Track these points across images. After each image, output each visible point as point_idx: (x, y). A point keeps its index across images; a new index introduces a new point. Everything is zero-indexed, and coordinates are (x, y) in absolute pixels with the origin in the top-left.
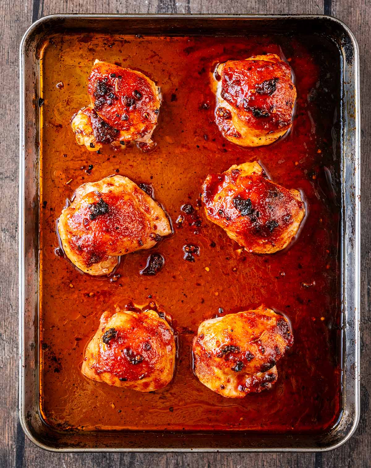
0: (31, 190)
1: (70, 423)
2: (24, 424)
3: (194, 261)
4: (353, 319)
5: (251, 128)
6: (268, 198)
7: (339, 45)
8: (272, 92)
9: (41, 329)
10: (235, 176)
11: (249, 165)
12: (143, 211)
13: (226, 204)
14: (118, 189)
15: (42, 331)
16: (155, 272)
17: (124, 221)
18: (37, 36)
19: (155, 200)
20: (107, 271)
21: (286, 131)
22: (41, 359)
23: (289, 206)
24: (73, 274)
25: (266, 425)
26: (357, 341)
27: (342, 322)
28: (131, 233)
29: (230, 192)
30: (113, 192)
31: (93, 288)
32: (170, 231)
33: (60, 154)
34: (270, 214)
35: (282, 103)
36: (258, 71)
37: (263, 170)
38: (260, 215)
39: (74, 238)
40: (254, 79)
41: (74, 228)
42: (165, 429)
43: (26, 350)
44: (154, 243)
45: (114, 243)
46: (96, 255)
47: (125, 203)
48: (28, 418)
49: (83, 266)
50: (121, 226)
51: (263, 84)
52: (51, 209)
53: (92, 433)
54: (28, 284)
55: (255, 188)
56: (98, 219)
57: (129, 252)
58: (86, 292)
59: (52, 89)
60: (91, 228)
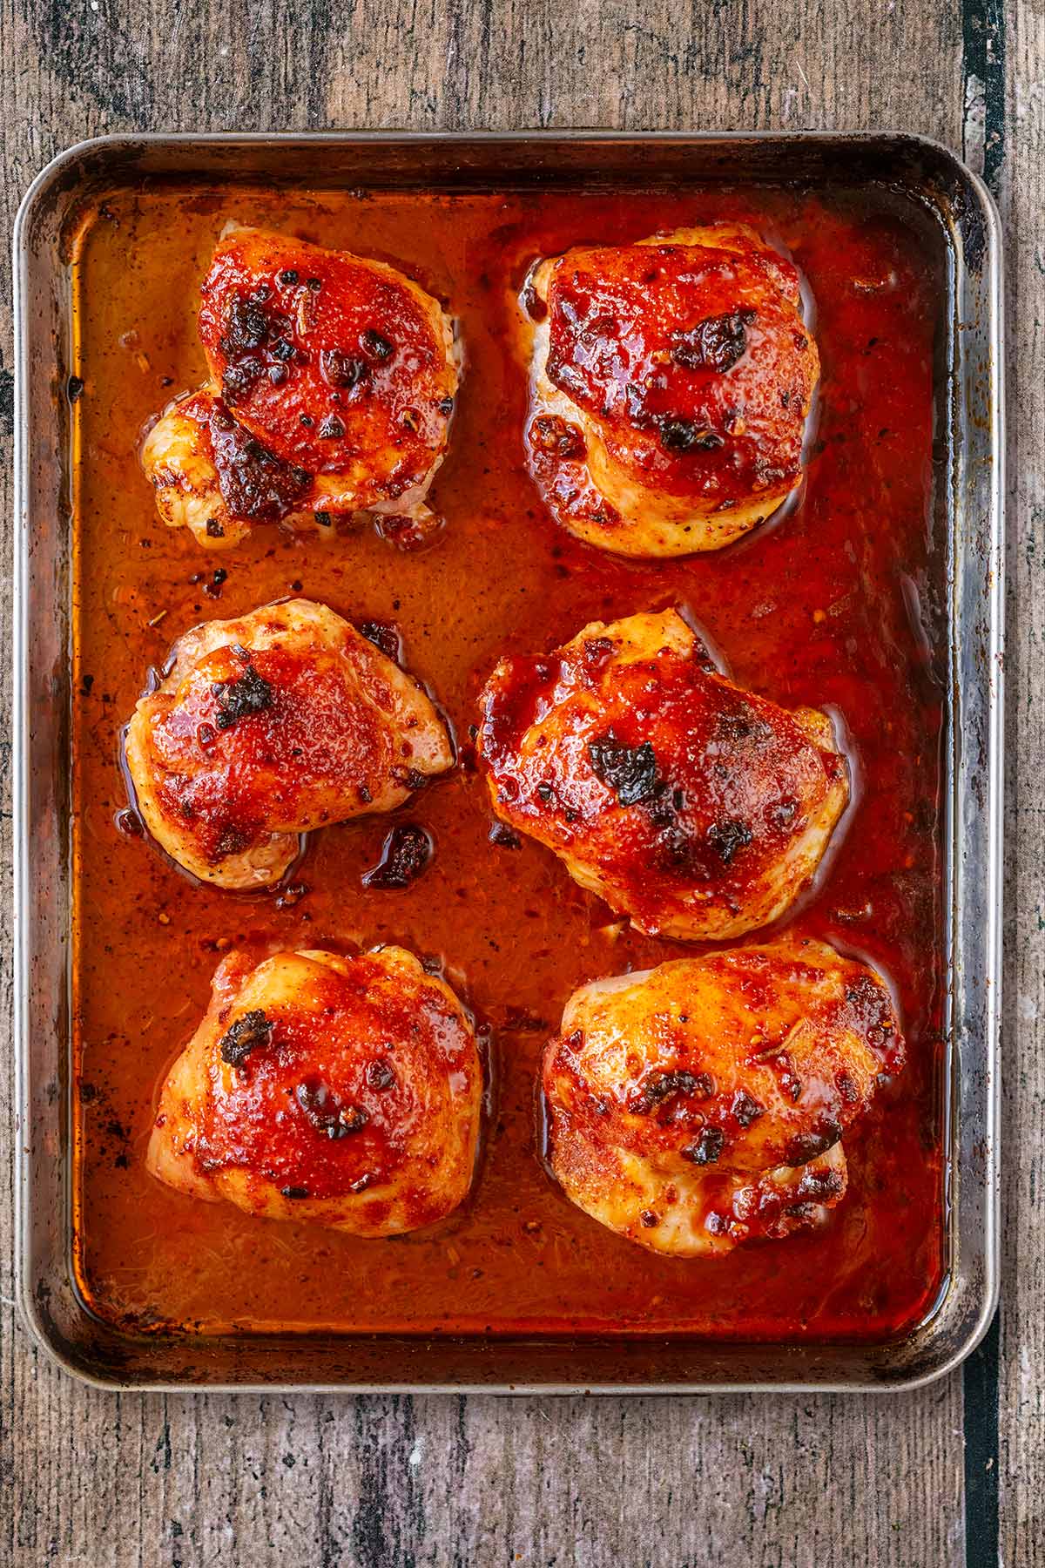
0: (48, 642)
1: (162, 1312)
2: (29, 1315)
3: (520, 847)
4: (980, 1012)
5: (657, 491)
6: (717, 740)
7: (943, 216)
8: (730, 359)
9: (77, 1043)
10: (596, 662)
11: (648, 624)
12: (370, 701)
13: (565, 761)
14: (298, 639)
15: (80, 1049)
16: (407, 878)
17: (318, 731)
18: (63, 195)
19: (407, 671)
20: (267, 877)
21: (779, 501)
22: (77, 1130)
23: (790, 769)
24: (170, 885)
25: (727, 1317)
26: (991, 1076)
27: (949, 1020)
28: (336, 766)
29: (577, 721)
30: (285, 647)
31: (225, 926)
32: (451, 760)
33: (130, 539)
34: (722, 798)
35: (767, 398)
36: (681, 286)
37: (698, 640)
38: (685, 803)
39: (173, 781)
40: (667, 315)
41: (172, 753)
42: (436, 1329)
43: (35, 1104)
44: (403, 794)
45: (288, 795)
46: (234, 830)
47: (319, 680)
48: (42, 1299)
49: (197, 863)
50: (309, 744)
51: (700, 330)
52: (106, 698)
53: (225, 1340)
54: (40, 914)
55: (668, 704)
56: (242, 726)
57: (330, 821)
58: (206, 936)
59: (106, 350)
60: (220, 751)
